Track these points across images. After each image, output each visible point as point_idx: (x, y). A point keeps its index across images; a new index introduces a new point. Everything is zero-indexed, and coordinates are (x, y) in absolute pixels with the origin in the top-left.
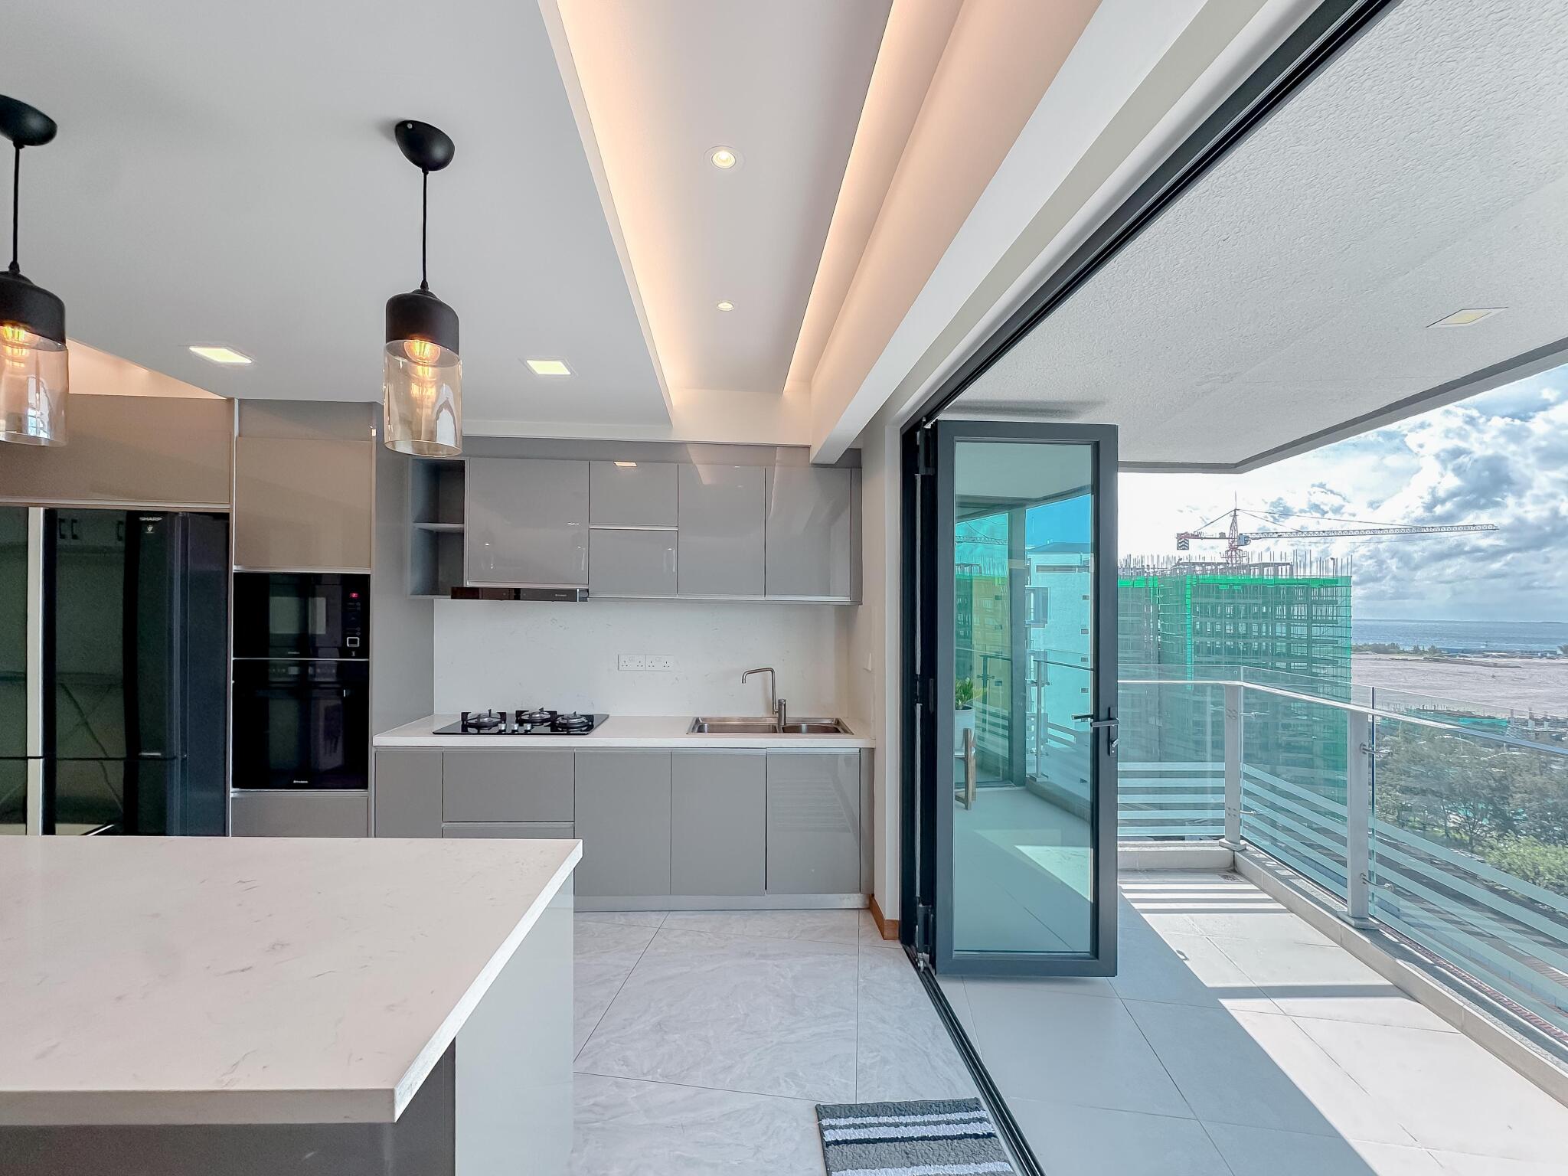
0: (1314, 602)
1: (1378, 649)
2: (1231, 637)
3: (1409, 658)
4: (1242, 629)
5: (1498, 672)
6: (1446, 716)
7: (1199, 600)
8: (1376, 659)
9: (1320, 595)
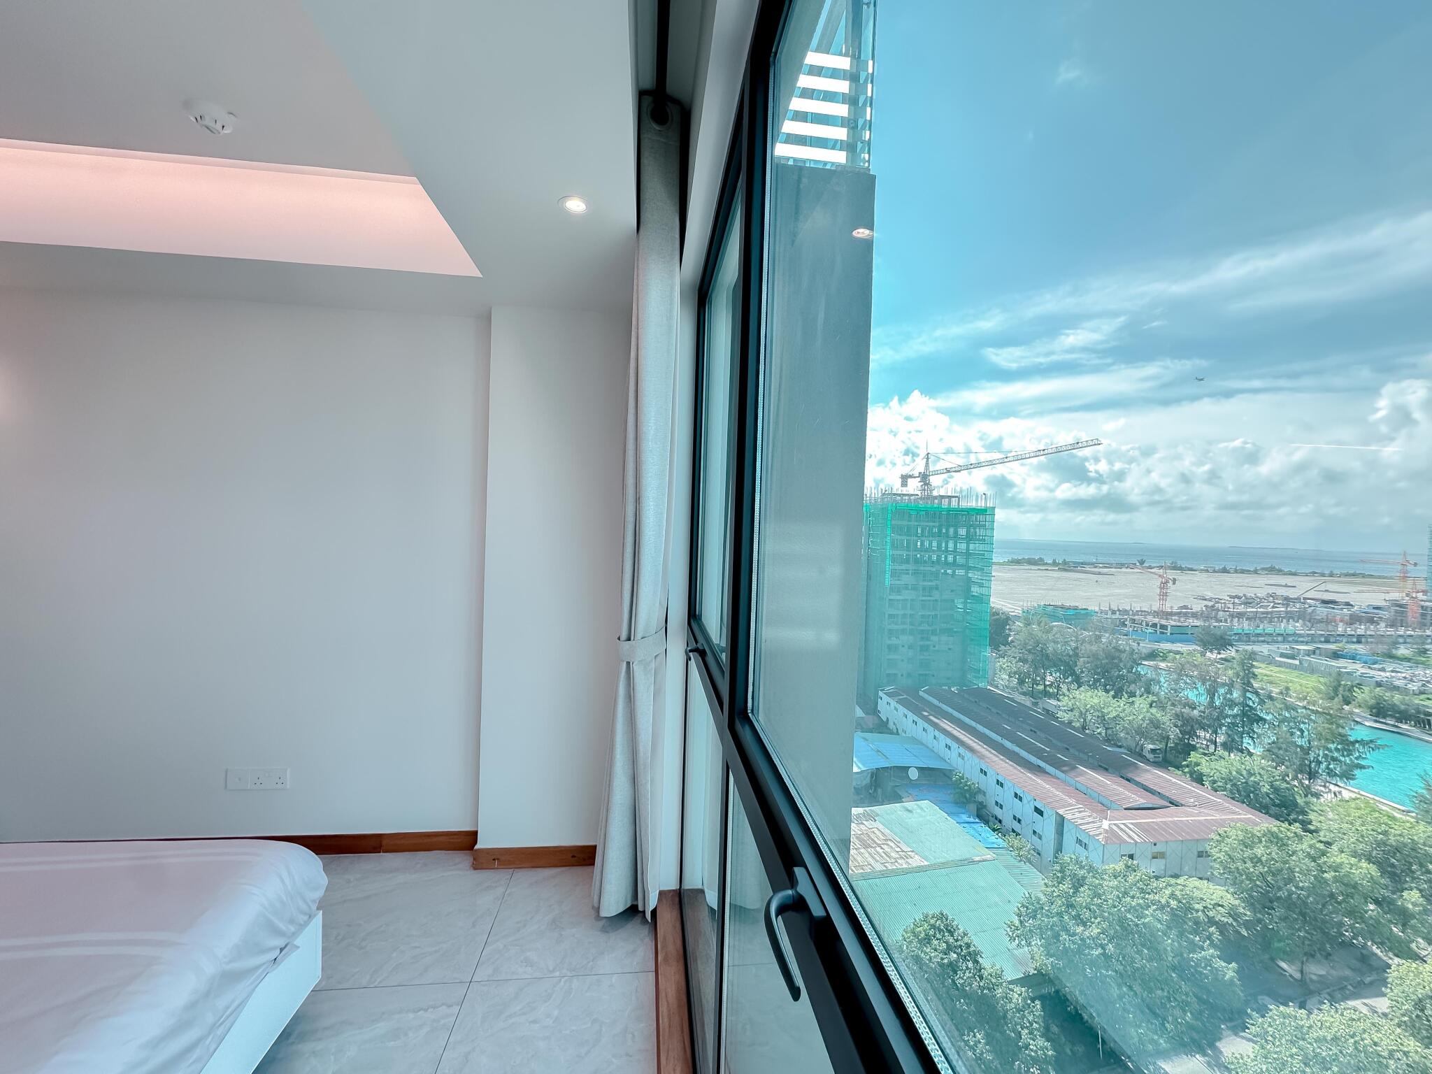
1: (1031, 562)
2: (920, 550)
3: (1049, 568)
4: (927, 544)
5: (1100, 578)
6: (1060, 609)
7: (897, 523)
8: (1029, 569)
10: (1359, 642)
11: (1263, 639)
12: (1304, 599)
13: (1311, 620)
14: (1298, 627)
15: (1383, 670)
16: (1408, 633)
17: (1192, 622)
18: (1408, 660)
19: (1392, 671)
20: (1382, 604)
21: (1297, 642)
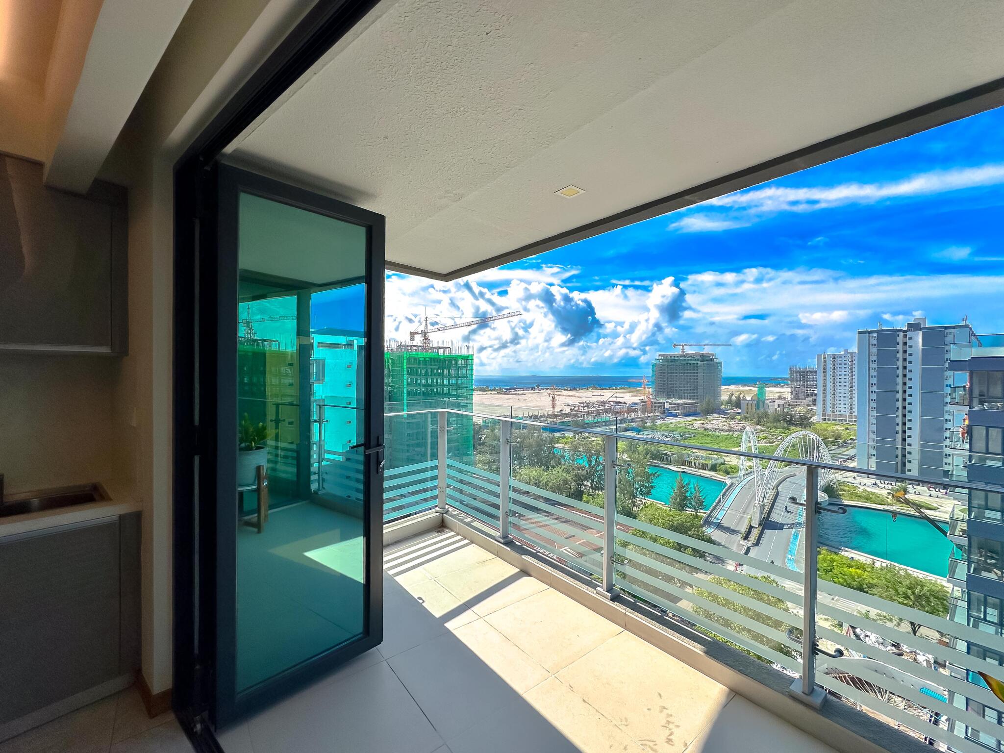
0: (459, 367)
1: (482, 390)
2: (425, 386)
3: (492, 393)
4: (430, 381)
5: (519, 397)
7: (410, 366)
8: (481, 394)
9: (461, 364)
10: (632, 422)
11: (597, 425)
12: (609, 402)
13: (615, 413)
14: (609, 417)
15: (643, 434)
16: (649, 415)
17: (567, 419)
18: (651, 428)
19: (646, 435)
20: (638, 401)
21: (610, 425)
